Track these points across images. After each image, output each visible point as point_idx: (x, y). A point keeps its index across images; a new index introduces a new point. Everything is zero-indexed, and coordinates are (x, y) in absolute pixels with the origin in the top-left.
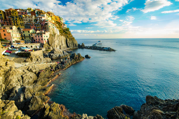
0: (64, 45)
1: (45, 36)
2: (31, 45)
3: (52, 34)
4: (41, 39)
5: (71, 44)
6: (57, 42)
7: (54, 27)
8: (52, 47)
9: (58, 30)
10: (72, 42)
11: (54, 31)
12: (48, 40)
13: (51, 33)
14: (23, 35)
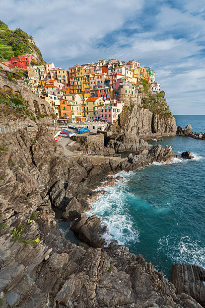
0: (147, 127)
1: (116, 110)
2: (93, 125)
3: (128, 105)
4: (108, 116)
5: (161, 126)
6: (133, 121)
7: (134, 92)
8: (124, 130)
9: (139, 97)
10: (163, 121)
11: (132, 99)
12: (119, 116)
14: (86, 109)
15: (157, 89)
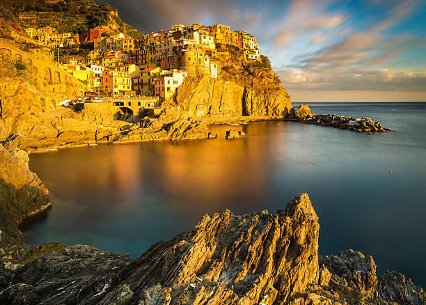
1: (172, 82)
3: (194, 75)
6: (200, 97)
7: (203, 60)
9: (212, 65)
10: (263, 99)
11: (200, 68)
12: (177, 89)
13: (191, 75)
14: (140, 81)
15: (257, 56)
